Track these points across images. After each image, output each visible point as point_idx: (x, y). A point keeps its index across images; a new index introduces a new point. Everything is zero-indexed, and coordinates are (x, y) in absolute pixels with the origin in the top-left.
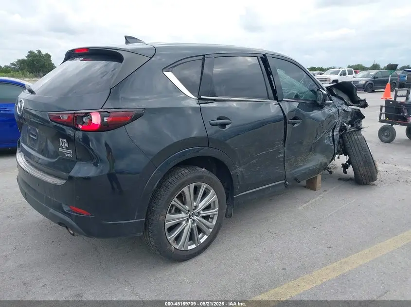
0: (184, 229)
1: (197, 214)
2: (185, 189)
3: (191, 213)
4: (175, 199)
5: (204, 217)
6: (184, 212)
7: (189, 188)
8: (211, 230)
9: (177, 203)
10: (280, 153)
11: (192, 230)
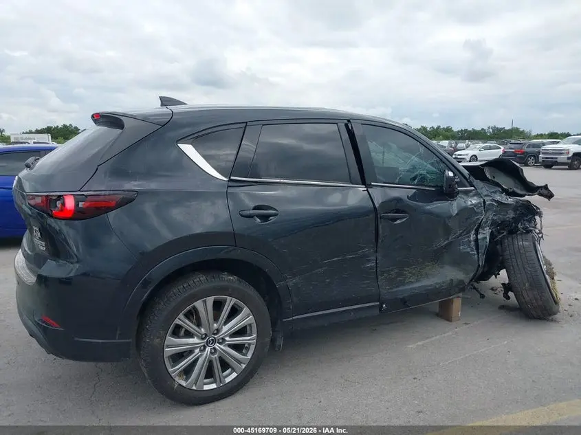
0: (197, 360)
1: (221, 341)
2: (199, 304)
3: (210, 339)
4: (181, 316)
5: (230, 346)
6: (198, 337)
7: (205, 301)
8: (244, 366)
9: (184, 322)
10: (369, 261)
11: (211, 362)
